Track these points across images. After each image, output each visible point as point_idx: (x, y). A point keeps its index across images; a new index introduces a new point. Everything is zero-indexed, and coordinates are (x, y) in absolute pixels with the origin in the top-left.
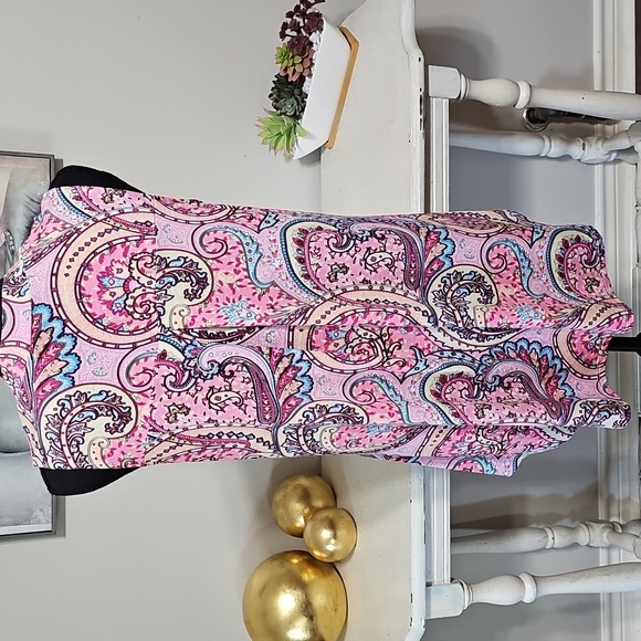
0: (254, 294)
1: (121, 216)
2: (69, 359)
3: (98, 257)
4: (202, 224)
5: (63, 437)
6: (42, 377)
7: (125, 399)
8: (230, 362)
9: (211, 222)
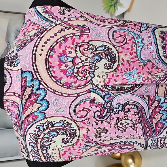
0: (140, 66)
1: (70, 22)
2: (42, 102)
3: (58, 45)
4: (112, 27)
5: (39, 145)
6: (27, 113)
7: (74, 125)
8: (128, 104)
9: (116, 26)
